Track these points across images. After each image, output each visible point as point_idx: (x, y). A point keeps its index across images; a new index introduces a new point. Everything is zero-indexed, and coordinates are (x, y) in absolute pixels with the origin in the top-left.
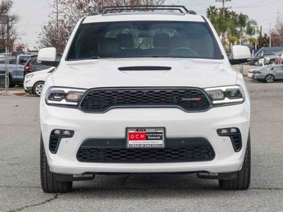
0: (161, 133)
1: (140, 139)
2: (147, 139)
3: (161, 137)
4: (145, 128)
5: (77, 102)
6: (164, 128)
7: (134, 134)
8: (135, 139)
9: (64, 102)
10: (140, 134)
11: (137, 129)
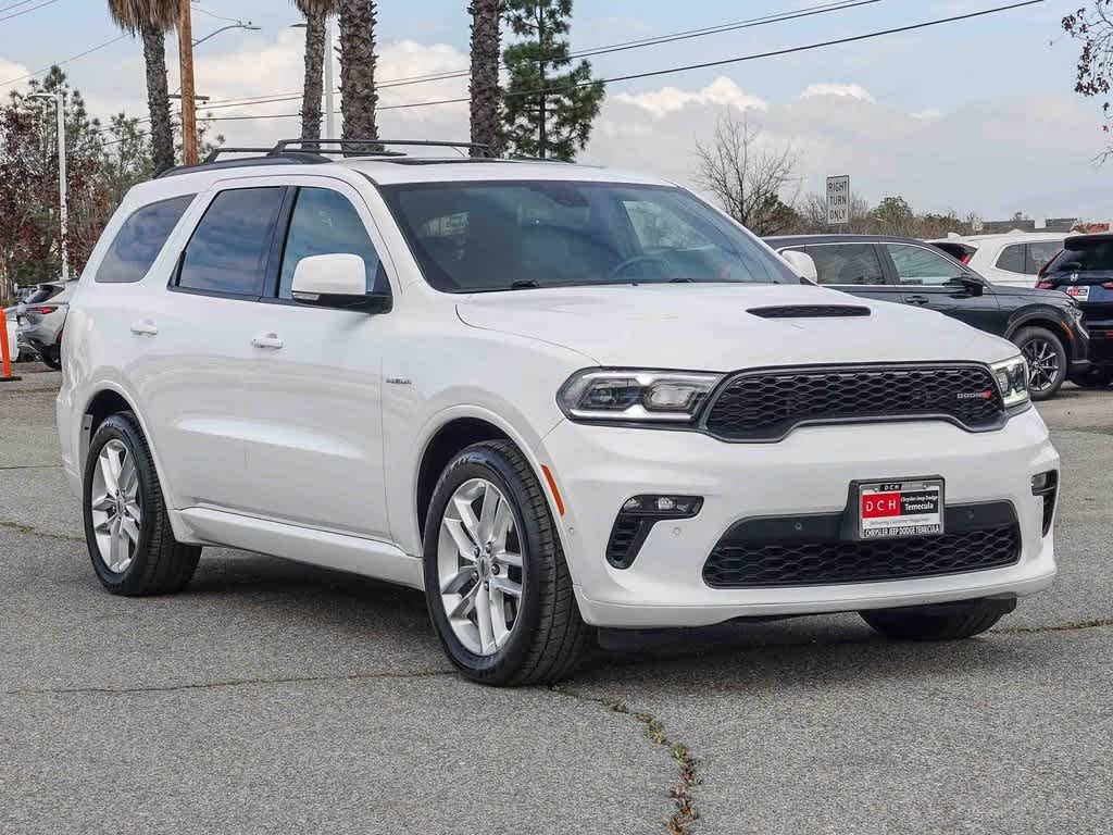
0: (935, 493)
1: (887, 513)
2: (903, 511)
3: (935, 503)
4: (899, 482)
5: (689, 412)
6: (944, 480)
7: (874, 499)
8: (875, 514)
9: (636, 411)
10: (886, 498)
11: (883, 484)
